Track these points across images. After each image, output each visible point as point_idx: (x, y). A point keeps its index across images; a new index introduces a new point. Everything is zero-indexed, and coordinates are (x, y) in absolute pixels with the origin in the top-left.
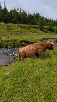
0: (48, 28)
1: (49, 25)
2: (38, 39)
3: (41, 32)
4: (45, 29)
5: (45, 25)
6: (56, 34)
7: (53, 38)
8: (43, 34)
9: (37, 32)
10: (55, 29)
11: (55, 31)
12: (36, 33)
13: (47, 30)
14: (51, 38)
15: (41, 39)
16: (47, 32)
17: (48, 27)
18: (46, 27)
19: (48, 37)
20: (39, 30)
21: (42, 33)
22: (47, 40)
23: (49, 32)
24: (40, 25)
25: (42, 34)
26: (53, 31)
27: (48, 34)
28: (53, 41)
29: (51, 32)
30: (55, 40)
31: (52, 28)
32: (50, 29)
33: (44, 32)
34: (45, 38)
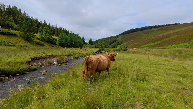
0: (42, 37)
1: (44, 32)
2: (18, 60)
3: (28, 44)
4: (37, 38)
5: (37, 33)
6: (60, 47)
7: (54, 56)
8: (34, 49)
9: (17, 44)
10: (56, 40)
11: (57, 43)
12: (14, 46)
13: (42, 41)
14: (52, 56)
15: (28, 59)
16: (43, 45)
17: (43, 36)
18: (38, 35)
19: (44, 55)
20: (23, 40)
21: (31, 46)
22: (43, 60)
23: (46, 44)
24: (24, 31)
25: (31, 48)
26: (55, 44)
27: (45, 49)
28: (55, 61)
29: (50, 45)
30: (59, 58)
31: (50, 37)
32: (47, 39)
33: (36, 45)
34: (36, 58)
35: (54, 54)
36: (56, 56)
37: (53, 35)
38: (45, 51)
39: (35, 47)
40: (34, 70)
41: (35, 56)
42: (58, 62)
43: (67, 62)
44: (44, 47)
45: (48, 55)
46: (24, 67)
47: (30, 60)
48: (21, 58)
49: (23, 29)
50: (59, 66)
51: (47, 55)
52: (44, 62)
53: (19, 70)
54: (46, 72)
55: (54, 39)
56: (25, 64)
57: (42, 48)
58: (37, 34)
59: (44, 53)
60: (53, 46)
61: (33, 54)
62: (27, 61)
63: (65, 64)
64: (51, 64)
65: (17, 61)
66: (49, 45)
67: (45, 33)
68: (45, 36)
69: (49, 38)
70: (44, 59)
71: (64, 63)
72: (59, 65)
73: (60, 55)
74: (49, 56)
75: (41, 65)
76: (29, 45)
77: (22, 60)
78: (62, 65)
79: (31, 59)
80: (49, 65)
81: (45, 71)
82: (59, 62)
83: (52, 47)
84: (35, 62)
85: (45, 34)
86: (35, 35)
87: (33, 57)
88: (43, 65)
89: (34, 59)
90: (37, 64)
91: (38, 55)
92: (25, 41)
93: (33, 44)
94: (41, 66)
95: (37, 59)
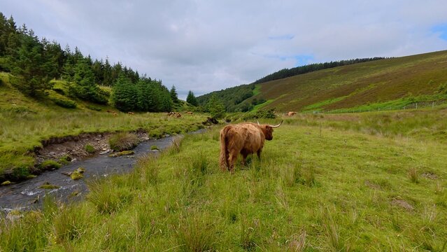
0: (71, 88)
1: (77, 76)
3: (34, 106)
4: (59, 91)
5: (57, 77)
6: (116, 113)
7: (103, 135)
8: (49, 118)
10: (107, 95)
11: (110, 101)
13: (71, 97)
14: (96, 134)
15: (35, 142)
16: (73, 107)
17: (73, 84)
18: (59, 83)
19: (76, 132)
20: (20, 96)
21: (44, 111)
22: (73, 144)
23: (80, 105)
24: (22, 73)
25: (41, 115)
26: (104, 103)
27: (79, 117)
28: (104, 146)
29: (93, 106)
30: (113, 138)
31: (92, 88)
32: (84, 92)
33: (56, 107)
34: (56, 138)
35: (102, 130)
36: (107, 133)
37: (100, 84)
38: (80, 122)
39: (53, 113)
40: (51, 168)
41: (53, 134)
42: (112, 147)
43: (134, 146)
44: (75, 113)
45: (88, 131)
46: (25, 162)
47: (40, 145)
48: (14, 140)
49: (20, 69)
50: (116, 156)
51: (85, 131)
52: (77, 148)
53: (10, 171)
54: (82, 172)
55: (102, 92)
56: (28, 154)
57: (70, 114)
58: (57, 81)
59: (77, 127)
60: (99, 108)
61: (48, 131)
62: (31, 147)
63: (131, 152)
64: (93, 153)
65: (4, 147)
66: (88, 108)
67: (79, 77)
68: (79, 86)
69: (88, 89)
70: (76, 141)
71: (126, 150)
72: (116, 154)
73: (117, 131)
74: (90, 133)
75: (68, 157)
76: (37, 109)
77: (19, 145)
78: (121, 155)
79: (43, 142)
80: (90, 156)
81: (79, 170)
82: (115, 148)
83: (98, 113)
84: (52, 149)
85: (79, 80)
86: (53, 84)
87: (48, 138)
88: (74, 155)
89: (50, 143)
90: (58, 155)
91: (61, 132)
92: (25, 99)
93: (47, 105)
94: (69, 159)
95: (59, 141)
